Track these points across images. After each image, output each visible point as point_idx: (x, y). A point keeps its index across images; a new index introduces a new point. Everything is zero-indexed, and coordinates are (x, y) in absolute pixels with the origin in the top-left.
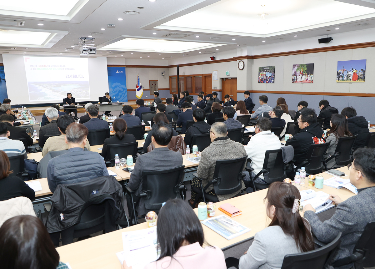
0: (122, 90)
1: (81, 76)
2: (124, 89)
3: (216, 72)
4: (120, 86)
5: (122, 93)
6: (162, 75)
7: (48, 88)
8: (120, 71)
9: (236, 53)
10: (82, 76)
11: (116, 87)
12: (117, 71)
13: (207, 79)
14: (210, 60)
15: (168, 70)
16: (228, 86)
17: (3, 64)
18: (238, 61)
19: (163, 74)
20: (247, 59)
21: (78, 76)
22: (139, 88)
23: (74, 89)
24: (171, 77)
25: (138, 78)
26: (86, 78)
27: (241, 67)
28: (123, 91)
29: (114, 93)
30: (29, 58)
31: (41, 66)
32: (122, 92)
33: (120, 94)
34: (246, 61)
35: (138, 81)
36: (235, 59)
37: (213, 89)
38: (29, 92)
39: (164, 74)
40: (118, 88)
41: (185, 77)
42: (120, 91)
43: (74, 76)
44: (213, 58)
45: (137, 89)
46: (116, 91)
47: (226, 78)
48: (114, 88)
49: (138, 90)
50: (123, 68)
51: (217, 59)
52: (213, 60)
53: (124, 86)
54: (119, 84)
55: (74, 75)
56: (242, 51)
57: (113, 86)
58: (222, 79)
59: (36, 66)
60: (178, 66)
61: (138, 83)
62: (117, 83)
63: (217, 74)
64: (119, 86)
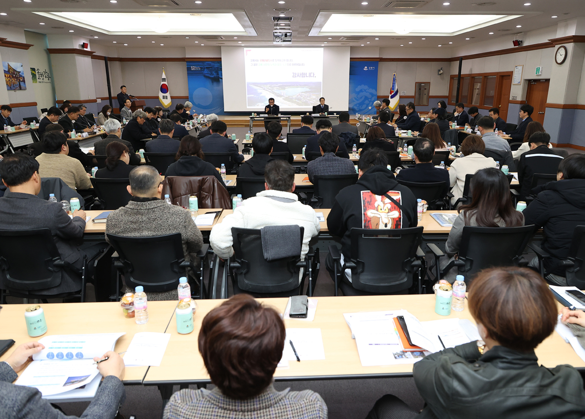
0: (370, 96)
1: (312, 75)
2: (373, 95)
3: (520, 68)
4: (367, 91)
5: (370, 102)
6: (438, 73)
7: (270, 90)
8: (370, 68)
9: (557, 31)
10: (314, 75)
11: (361, 91)
12: (366, 67)
13: (504, 81)
14: (512, 46)
15: (450, 65)
16: (537, 95)
17: (221, 58)
18: (557, 47)
19: (440, 73)
20: (574, 42)
21: (308, 75)
22: (393, 94)
23: (302, 92)
24: (452, 77)
25: (394, 79)
26: (319, 78)
27: (560, 59)
28: (371, 98)
29: (358, 100)
30: (250, 50)
31: (263, 60)
32: (370, 100)
33: (367, 102)
34: (570, 46)
35: (394, 84)
36: (552, 43)
37: (511, 99)
38: (247, 96)
39: (442, 72)
40: (364, 94)
41: (473, 77)
42: (366, 98)
43: (303, 75)
44: (516, 43)
45: (390, 95)
46: (361, 98)
47: (535, 81)
48: (358, 93)
49: (392, 97)
50: (375, 62)
51: (525, 44)
52: (519, 47)
53: (373, 91)
54: (366, 87)
55: (303, 73)
56: (566, 26)
57: (358, 89)
58: (529, 81)
59: (257, 61)
60: (461, 59)
61: (393, 86)
62: (363, 86)
63: (521, 72)
64: (365, 91)
